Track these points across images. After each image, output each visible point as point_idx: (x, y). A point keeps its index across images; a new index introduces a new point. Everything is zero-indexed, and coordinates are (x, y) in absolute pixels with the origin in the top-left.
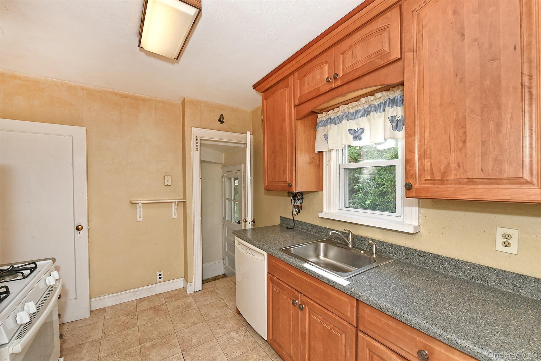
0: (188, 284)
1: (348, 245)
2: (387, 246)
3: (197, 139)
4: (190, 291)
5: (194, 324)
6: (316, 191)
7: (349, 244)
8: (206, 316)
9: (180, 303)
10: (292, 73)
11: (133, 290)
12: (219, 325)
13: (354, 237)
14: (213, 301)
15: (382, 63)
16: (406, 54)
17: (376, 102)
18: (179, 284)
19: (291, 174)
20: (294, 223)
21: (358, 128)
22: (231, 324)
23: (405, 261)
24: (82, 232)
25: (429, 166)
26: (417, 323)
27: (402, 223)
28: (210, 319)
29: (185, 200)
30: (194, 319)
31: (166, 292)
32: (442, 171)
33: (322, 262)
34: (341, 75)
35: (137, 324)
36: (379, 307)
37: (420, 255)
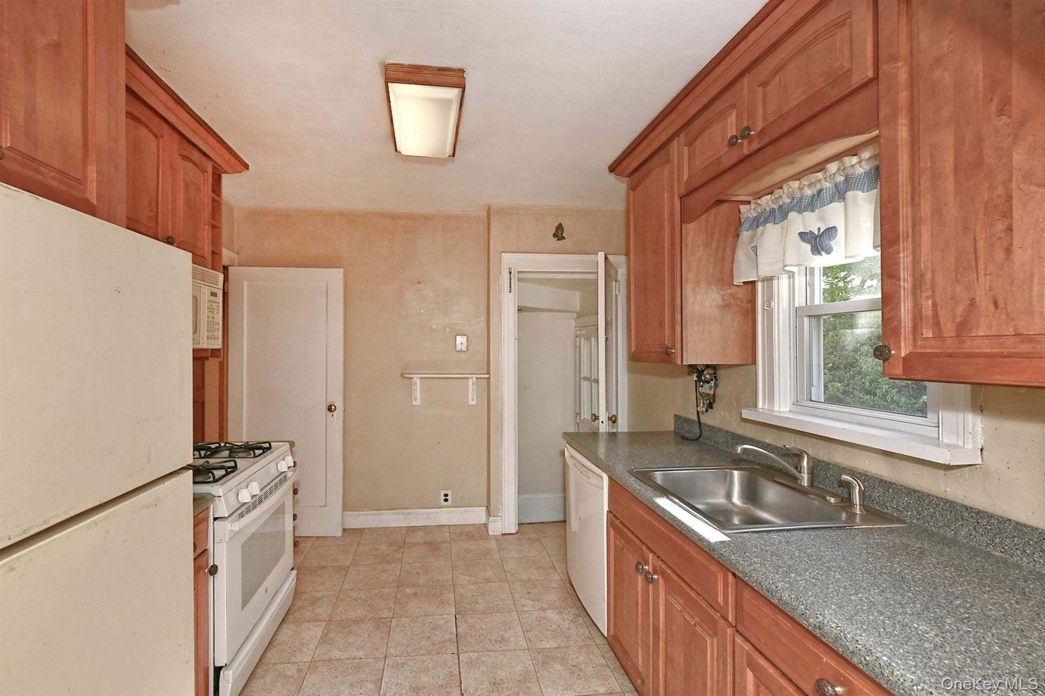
0: (491, 518)
1: (799, 481)
2: (897, 493)
3: (510, 273)
4: (493, 531)
5: (488, 581)
6: (739, 363)
7: (799, 479)
8: (512, 574)
9: (473, 545)
10: (676, 134)
11: (404, 511)
12: (529, 593)
13: (817, 466)
14: (531, 555)
15: (835, 94)
16: (884, 67)
17: (861, 169)
18: (477, 515)
19: (673, 329)
20: (701, 430)
21: (819, 228)
22: (552, 597)
23: (942, 531)
24: (335, 413)
25: (930, 309)
26: (818, 625)
27: (936, 442)
28: (518, 580)
29: (488, 376)
30: (489, 574)
31: (456, 525)
32: (958, 320)
33: (736, 510)
34: (759, 128)
35: (401, 560)
36: (760, 586)
37: (980, 521)
